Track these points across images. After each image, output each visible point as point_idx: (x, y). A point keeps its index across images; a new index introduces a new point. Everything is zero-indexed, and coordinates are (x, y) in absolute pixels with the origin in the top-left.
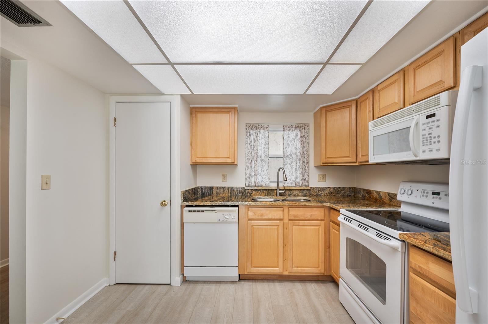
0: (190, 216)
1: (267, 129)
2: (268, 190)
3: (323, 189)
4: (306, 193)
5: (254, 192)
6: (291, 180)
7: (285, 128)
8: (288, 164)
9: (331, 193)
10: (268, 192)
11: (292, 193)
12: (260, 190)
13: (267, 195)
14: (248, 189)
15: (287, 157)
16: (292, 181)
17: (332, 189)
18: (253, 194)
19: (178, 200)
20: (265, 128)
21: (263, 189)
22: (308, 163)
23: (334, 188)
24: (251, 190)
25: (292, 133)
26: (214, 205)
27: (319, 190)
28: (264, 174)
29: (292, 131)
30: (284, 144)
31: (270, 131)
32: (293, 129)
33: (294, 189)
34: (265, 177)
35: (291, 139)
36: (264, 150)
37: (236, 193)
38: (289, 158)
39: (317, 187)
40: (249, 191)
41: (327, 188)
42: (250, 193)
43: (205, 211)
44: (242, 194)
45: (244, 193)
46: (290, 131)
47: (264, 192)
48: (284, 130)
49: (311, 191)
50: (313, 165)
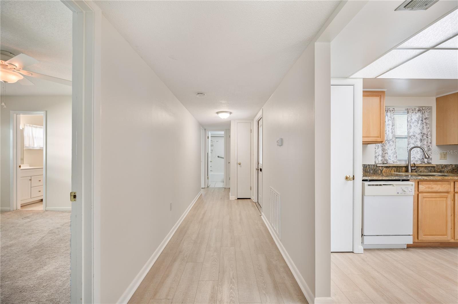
0: (371, 190)
1: (393, 112)
2: (397, 167)
3: (446, 166)
4: (431, 170)
5: (385, 169)
6: (415, 158)
7: (409, 111)
8: (411, 144)
9: (453, 170)
10: (397, 169)
11: (418, 169)
12: (390, 167)
13: (396, 171)
14: (379, 167)
15: (410, 137)
16: (417, 159)
17: (454, 166)
18: (384, 170)
19: (359, 175)
20: (391, 111)
21: (392, 167)
22: (431, 143)
23: (456, 165)
24: (382, 167)
25: (415, 115)
26: (391, 179)
27: (442, 167)
28: (392, 153)
29: (415, 114)
30: (408, 125)
31: (395, 114)
32: (417, 112)
33: (420, 166)
34: (393, 156)
35: (413, 121)
36: (392, 131)
37: (368, 170)
38: (412, 138)
39: (441, 165)
40: (380, 168)
41: (449, 165)
42: (380, 170)
43: (383, 185)
44: (374, 170)
45: (375, 170)
46: (413, 114)
47: (394, 169)
48: (408, 113)
49: (435, 168)
50: (435, 145)
